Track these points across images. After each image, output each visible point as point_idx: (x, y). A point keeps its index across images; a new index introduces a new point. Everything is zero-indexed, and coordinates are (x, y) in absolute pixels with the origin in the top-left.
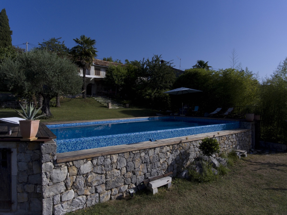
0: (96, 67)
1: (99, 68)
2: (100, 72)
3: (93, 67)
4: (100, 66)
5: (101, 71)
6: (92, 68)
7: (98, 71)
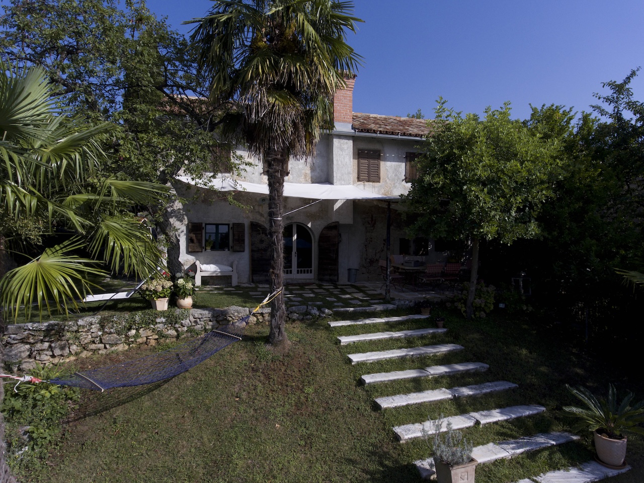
0: (363, 146)
1: (377, 147)
2: (382, 164)
3: (345, 147)
4: (379, 135)
5: (385, 160)
6: (342, 149)
7: (372, 161)
